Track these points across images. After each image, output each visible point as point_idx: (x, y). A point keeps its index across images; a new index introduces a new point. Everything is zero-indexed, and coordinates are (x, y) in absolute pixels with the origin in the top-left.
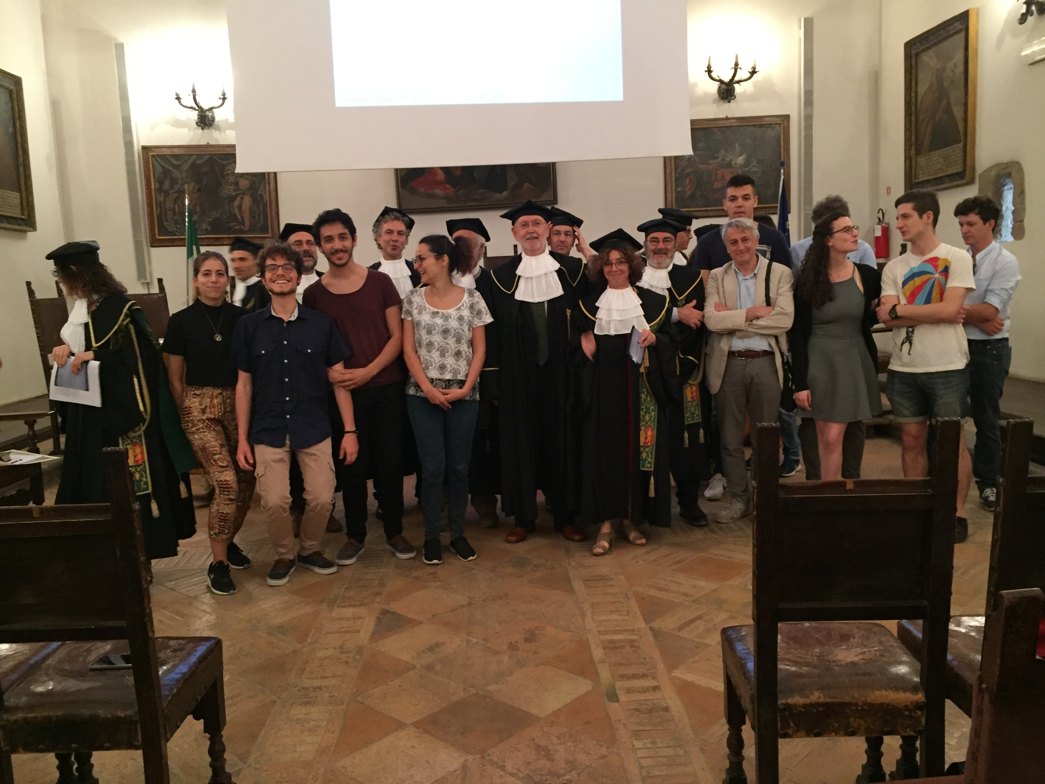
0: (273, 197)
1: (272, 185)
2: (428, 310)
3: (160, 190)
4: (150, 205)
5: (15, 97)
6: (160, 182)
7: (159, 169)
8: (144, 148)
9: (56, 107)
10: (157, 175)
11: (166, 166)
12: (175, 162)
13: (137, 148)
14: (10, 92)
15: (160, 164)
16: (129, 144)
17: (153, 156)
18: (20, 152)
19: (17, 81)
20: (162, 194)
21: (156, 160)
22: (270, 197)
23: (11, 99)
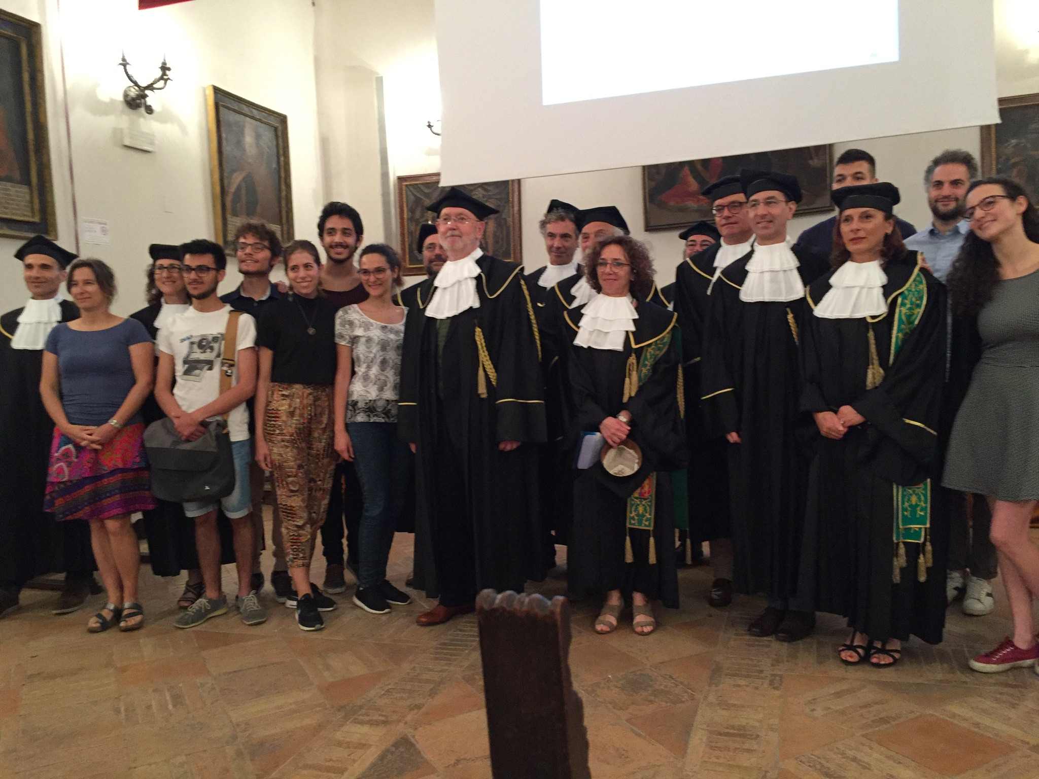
0: (517, 221)
1: (516, 208)
3: (411, 219)
4: (402, 234)
5: (280, 133)
6: (412, 211)
7: (412, 198)
8: (401, 179)
9: (325, 144)
10: (410, 206)
11: (419, 195)
12: (426, 191)
13: (392, 179)
14: (276, 129)
15: (413, 194)
16: (385, 175)
17: (406, 186)
18: (283, 187)
19: (283, 119)
21: (408, 187)
22: (513, 223)
23: (277, 136)
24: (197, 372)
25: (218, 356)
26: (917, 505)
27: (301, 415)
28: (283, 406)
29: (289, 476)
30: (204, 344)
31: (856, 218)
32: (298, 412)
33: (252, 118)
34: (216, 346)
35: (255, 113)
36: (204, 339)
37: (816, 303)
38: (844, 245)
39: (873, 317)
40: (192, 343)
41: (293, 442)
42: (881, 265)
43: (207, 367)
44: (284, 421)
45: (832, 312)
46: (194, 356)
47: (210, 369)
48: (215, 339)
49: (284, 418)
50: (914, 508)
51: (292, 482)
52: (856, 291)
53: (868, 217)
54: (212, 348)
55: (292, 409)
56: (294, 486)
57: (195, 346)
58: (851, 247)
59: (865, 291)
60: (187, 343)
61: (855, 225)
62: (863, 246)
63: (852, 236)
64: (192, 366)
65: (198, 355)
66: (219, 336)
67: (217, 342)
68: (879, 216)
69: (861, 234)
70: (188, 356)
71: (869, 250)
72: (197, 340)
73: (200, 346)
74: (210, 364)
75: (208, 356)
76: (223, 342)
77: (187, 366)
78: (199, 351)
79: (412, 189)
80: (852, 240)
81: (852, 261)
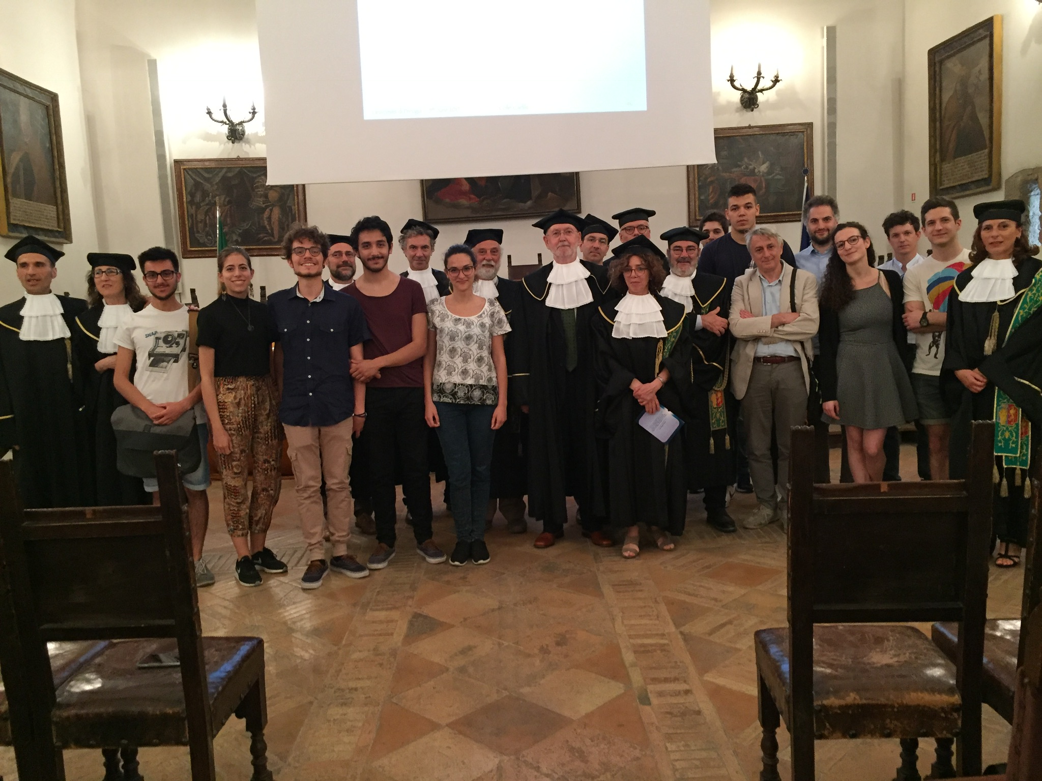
0: (301, 208)
1: (301, 197)
2: (450, 317)
3: (191, 203)
4: (182, 217)
5: (51, 112)
6: (192, 195)
7: (191, 182)
8: (177, 162)
9: (90, 122)
10: (189, 189)
11: (198, 179)
12: (206, 175)
13: (169, 161)
14: (47, 107)
15: (191, 177)
16: (161, 157)
17: (184, 169)
18: (57, 167)
19: (54, 97)
20: (194, 207)
21: (187, 171)
22: (298, 210)
23: (48, 115)
24: (165, 364)
25: (184, 350)
26: (1009, 439)
27: (246, 405)
28: (229, 398)
29: (234, 461)
30: (169, 339)
31: (995, 227)
32: (243, 401)
33: (26, 96)
34: (182, 342)
35: (29, 92)
36: (170, 335)
37: (961, 290)
38: (984, 247)
39: (1001, 301)
40: (157, 339)
41: (239, 430)
42: (1013, 262)
43: (172, 360)
44: (231, 412)
45: (973, 297)
46: (160, 350)
47: (176, 361)
48: (180, 335)
49: (232, 409)
50: (1007, 441)
51: (236, 466)
52: (993, 281)
53: (1005, 226)
54: (178, 344)
55: (237, 400)
56: (238, 469)
57: (161, 341)
58: (990, 249)
59: (999, 281)
60: (153, 337)
61: (995, 232)
62: (1001, 248)
63: (991, 240)
64: (157, 360)
65: (163, 349)
66: (184, 333)
67: (182, 338)
68: (1013, 224)
69: (1000, 239)
70: (154, 350)
71: (1005, 251)
72: (162, 336)
73: (165, 340)
74: (176, 358)
75: (175, 350)
76: (188, 339)
77: (152, 358)
78: (164, 345)
79: (190, 173)
80: (992, 243)
81: (989, 258)
